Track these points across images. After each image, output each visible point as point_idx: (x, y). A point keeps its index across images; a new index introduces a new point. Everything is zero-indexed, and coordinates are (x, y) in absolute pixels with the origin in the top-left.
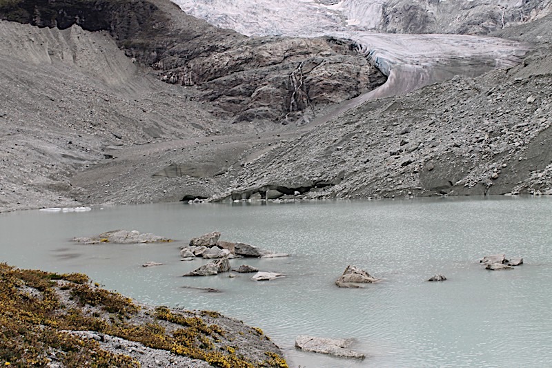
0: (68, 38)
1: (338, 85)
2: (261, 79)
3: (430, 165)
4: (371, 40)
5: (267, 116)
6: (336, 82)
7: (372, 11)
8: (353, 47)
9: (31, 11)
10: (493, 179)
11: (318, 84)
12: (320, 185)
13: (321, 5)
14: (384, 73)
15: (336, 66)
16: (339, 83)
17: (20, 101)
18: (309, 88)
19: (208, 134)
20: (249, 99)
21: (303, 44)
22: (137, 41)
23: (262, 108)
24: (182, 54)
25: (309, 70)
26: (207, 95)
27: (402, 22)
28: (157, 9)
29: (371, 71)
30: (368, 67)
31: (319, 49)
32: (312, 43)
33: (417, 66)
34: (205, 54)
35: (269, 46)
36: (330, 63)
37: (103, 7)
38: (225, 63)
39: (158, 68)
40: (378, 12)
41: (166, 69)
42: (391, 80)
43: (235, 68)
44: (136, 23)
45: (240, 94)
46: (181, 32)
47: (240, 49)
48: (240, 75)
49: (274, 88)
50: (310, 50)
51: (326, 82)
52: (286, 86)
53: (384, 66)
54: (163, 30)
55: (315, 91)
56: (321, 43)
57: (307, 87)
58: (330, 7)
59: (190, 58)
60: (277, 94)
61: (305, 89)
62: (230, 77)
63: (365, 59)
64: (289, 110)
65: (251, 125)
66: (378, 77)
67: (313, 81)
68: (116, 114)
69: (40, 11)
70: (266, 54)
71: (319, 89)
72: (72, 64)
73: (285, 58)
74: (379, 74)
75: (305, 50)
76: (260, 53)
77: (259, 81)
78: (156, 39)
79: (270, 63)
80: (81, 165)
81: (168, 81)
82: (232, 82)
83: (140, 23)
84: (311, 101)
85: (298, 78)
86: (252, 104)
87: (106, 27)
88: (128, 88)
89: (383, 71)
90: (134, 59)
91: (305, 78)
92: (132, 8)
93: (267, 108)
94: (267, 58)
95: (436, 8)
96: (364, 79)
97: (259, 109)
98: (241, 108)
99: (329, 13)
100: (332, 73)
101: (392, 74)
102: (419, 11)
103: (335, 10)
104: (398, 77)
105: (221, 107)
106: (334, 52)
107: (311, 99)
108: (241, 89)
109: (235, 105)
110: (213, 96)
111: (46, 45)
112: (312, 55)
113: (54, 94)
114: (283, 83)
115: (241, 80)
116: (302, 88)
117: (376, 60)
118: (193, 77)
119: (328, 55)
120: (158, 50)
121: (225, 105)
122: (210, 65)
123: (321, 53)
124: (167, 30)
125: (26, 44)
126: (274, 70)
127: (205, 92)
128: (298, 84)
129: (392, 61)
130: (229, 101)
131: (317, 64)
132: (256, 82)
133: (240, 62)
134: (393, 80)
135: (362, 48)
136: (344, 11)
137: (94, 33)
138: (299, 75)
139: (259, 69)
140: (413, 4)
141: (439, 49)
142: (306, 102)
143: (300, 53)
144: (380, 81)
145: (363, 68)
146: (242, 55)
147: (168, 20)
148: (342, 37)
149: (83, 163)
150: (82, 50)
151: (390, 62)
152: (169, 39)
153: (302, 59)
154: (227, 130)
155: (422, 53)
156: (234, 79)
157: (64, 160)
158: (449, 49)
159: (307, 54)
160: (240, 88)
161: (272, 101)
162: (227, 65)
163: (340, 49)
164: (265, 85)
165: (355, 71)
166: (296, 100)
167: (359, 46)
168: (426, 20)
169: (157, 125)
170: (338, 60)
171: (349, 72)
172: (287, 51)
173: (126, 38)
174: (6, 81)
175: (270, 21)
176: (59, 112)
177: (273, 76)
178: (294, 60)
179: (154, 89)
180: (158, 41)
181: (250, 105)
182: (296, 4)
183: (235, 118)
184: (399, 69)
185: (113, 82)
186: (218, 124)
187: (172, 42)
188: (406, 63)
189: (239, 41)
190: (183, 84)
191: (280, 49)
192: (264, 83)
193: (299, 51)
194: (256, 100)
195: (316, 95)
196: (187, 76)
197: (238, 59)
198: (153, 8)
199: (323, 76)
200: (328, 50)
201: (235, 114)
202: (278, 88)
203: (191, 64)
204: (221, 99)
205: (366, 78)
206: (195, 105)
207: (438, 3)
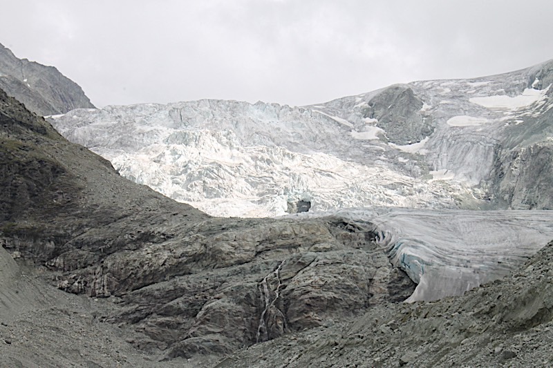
1: (335, 300)
2: (214, 288)
4: (403, 224)
5: (216, 349)
6: (331, 294)
7: (476, 155)
8: (372, 235)
11: (302, 297)
13: (390, 144)
14: (413, 279)
15: (334, 268)
16: (336, 296)
18: (288, 304)
20: (192, 320)
21: (288, 232)
22: (26, 223)
23: (209, 337)
24: (94, 246)
25: (291, 274)
26: (127, 314)
27: (525, 177)
28: (63, 171)
29: (392, 276)
30: (389, 270)
31: (314, 238)
32: (303, 230)
33: (464, 270)
34: (133, 247)
35: (232, 234)
36: (325, 264)
38: (161, 261)
39: (55, 268)
40: (486, 158)
41: (67, 269)
42: (419, 292)
43: (178, 269)
44: (26, 194)
45: (179, 312)
46: (98, 209)
47: (187, 239)
48: (182, 282)
49: (232, 304)
50: (299, 241)
51: (314, 294)
52: (252, 302)
53: (413, 268)
54: (68, 207)
55: (297, 308)
56: (318, 230)
57: (286, 302)
58: (404, 148)
59: (108, 252)
60: (237, 313)
61: (282, 306)
62: (166, 285)
63: (385, 257)
66: (403, 285)
67: (295, 293)
70: (226, 248)
71: (303, 307)
73: (259, 253)
74: (405, 282)
75: (290, 241)
76: (218, 245)
77: (211, 291)
78: (57, 220)
79: (232, 262)
81: (68, 290)
82: (168, 292)
83: (33, 195)
84: (290, 325)
85: (272, 287)
86: (195, 330)
89: (412, 276)
90: (17, 253)
91: (285, 287)
92: (21, 171)
93: (217, 337)
94: (228, 254)
96: (380, 289)
97: (205, 338)
98: (179, 335)
99: (401, 159)
100: (326, 279)
101: (423, 281)
103: (414, 153)
104: (431, 288)
105: (147, 333)
106: (339, 243)
107: (291, 321)
108: (181, 305)
109: (169, 330)
110: (137, 315)
112: (301, 249)
114: (248, 296)
115: (183, 290)
116: (277, 304)
117: (401, 259)
118: (109, 283)
119: (326, 250)
120: (58, 239)
121: (155, 330)
122: (137, 264)
123: (317, 245)
124: (76, 206)
126: (237, 273)
127: (125, 309)
128: (272, 297)
129: (426, 259)
130: (161, 324)
131: (304, 265)
132: (206, 294)
133: (184, 259)
134: (422, 291)
135: (384, 237)
136: (428, 155)
138: (276, 282)
139: (215, 271)
140: (546, 145)
141: (515, 238)
142: (281, 327)
143: (283, 246)
144: (406, 293)
145: (380, 272)
146: (189, 249)
147: (80, 189)
148: (360, 217)
151: (423, 262)
152: (77, 221)
153: (285, 256)
155: (482, 247)
156: (172, 288)
159: (294, 247)
160: (179, 303)
161: (228, 325)
162: (164, 264)
163: (350, 238)
164: (218, 299)
165: (365, 277)
166: (267, 324)
167: (380, 234)
170: (339, 258)
171: (355, 279)
172: (261, 243)
177: (234, 283)
178: (271, 257)
179: (42, 303)
180: (61, 224)
181: (191, 331)
182: (346, 144)
183: (168, 351)
184: (435, 274)
187: (80, 227)
188: (449, 263)
189: (189, 225)
190: (93, 295)
191: (250, 241)
192: (217, 296)
193: (280, 242)
194: (202, 323)
195: (298, 316)
196: (99, 281)
197: (183, 255)
198: (57, 170)
199: (311, 285)
200: (329, 240)
201: (169, 344)
202: (239, 303)
203: (108, 262)
204: (149, 321)
205: (384, 287)
206: (108, 329)
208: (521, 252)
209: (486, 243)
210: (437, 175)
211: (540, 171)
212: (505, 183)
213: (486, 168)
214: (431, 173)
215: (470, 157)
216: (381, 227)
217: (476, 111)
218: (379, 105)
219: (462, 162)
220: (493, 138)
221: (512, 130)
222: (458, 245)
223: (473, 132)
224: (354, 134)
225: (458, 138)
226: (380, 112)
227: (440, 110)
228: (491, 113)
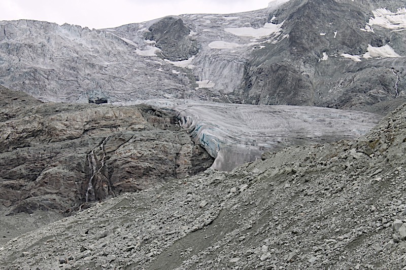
1: (150, 169)
2: (50, 158)
4: (200, 112)
5: (53, 207)
6: (147, 164)
7: (231, 71)
8: (176, 119)
11: (123, 166)
13: (165, 60)
14: (211, 154)
16: (151, 166)
18: (112, 171)
20: (33, 183)
21: (110, 115)
23: (47, 196)
25: (114, 148)
27: (268, 87)
29: (194, 152)
30: (191, 147)
31: (131, 121)
32: (122, 114)
33: (252, 147)
35: (64, 115)
36: (141, 140)
38: (6, 136)
40: (238, 72)
42: (217, 164)
43: (19, 142)
45: (22, 177)
47: (27, 118)
48: (23, 152)
49: (65, 171)
50: (119, 122)
51: (133, 164)
52: (83, 169)
53: (211, 146)
55: (119, 175)
56: (134, 114)
57: (110, 170)
58: (176, 64)
60: (70, 178)
61: (106, 173)
63: (188, 136)
64: (84, 200)
65: (31, 219)
66: (203, 159)
67: (118, 162)
70: (59, 126)
71: (124, 174)
73: (86, 131)
74: (204, 156)
75: (112, 122)
76: (53, 124)
77: (48, 160)
79: (64, 137)
82: (11, 161)
84: (113, 188)
85: (99, 158)
86: (36, 190)
89: (210, 152)
91: (109, 158)
93: (54, 196)
94: (61, 131)
95: (313, 70)
96: (185, 162)
97: (43, 197)
98: (22, 195)
99: (174, 72)
100: (143, 152)
101: (220, 156)
102: (290, 74)
103: (183, 67)
104: (227, 160)
106: (150, 126)
107: (114, 185)
108: (23, 171)
109: (13, 191)
112: (120, 128)
114: (79, 164)
115: (25, 159)
116: (103, 172)
117: (201, 138)
119: (141, 130)
123: (132, 126)
126: (69, 146)
128: (98, 166)
129: (221, 139)
130: (6, 186)
131: (124, 141)
132: (44, 162)
133: (25, 134)
134: (220, 163)
135: (186, 121)
136: (195, 69)
138: (101, 154)
139: (50, 144)
140: (284, 64)
141: (287, 125)
142: (107, 189)
143: (106, 126)
144: (205, 165)
145: (184, 148)
146: (28, 126)
148: (164, 106)
151: (219, 140)
153: (107, 133)
155: (263, 130)
156: (15, 157)
158: (297, 124)
159: (115, 127)
160: (22, 169)
161: (63, 187)
162: (7, 138)
163: (159, 122)
164: (55, 166)
165: (173, 151)
166: (94, 187)
167: (183, 119)
170: (153, 136)
171: (166, 153)
172: (88, 123)
175: (93, 80)
177: (67, 154)
178: (97, 134)
181: (32, 192)
183: (12, 208)
184: (229, 151)
188: (240, 142)
189: (28, 108)
191: (79, 120)
192: (54, 164)
193: (103, 123)
194: (41, 185)
195: (120, 181)
197: (24, 131)
199: (131, 157)
200: (142, 123)
201: (13, 202)
202: (72, 170)
205: (188, 160)
207: (316, 62)
208: (295, 135)
209: (265, 128)
210: (201, 84)
211: (279, 83)
212: (253, 92)
213: (239, 80)
214: (197, 82)
215: (226, 72)
216: (183, 113)
217: (230, 38)
218: (157, 31)
219: (220, 75)
220: (244, 56)
221: (257, 52)
222: (244, 129)
223: (229, 53)
224: (138, 51)
225: (216, 56)
226: (157, 36)
227: (203, 36)
228: (241, 40)
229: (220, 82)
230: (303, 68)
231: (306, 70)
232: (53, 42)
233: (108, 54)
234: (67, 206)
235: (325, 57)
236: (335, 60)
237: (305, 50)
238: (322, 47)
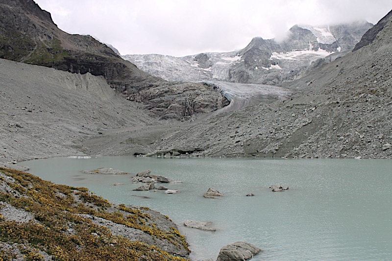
0: (85, 78)
1: (208, 105)
3: (248, 143)
4: (223, 85)
5: (174, 117)
6: (207, 103)
7: (224, 72)
8: (215, 88)
9: (69, 66)
10: (277, 150)
11: (198, 104)
12: (198, 150)
13: (201, 68)
15: (207, 96)
17: (61, 106)
19: (147, 125)
20: (166, 109)
21: (192, 86)
22: (116, 81)
24: (136, 87)
25: (195, 97)
27: (238, 78)
28: (126, 67)
29: (223, 99)
30: (222, 97)
31: (200, 88)
32: (196, 85)
33: (244, 98)
34: (147, 88)
35: (177, 85)
36: (204, 95)
37: (101, 65)
38: (156, 93)
39: (125, 94)
40: (227, 73)
41: (129, 94)
43: (161, 95)
44: (116, 73)
45: (163, 107)
46: (137, 78)
47: (163, 87)
48: (163, 98)
49: (178, 105)
50: (196, 88)
51: (202, 103)
52: (184, 105)
53: (229, 97)
54: (128, 76)
55: (197, 107)
56: (201, 85)
57: (194, 105)
58: (205, 69)
59: (140, 89)
60: (180, 108)
62: (158, 99)
63: (220, 94)
64: (185, 115)
65: (167, 121)
66: (226, 102)
67: (196, 102)
68: (105, 114)
69: (73, 66)
70: (175, 89)
71: (199, 106)
72: (86, 90)
73: (184, 91)
74: (226, 101)
75: (193, 88)
76: (173, 89)
77: (172, 101)
79: (177, 93)
80: (87, 137)
81: (129, 100)
83: (118, 73)
85: (189, 101)
86: (168, 112)
87: (102, 74)
88: (111, 102)
89: (228, 99)
90: (114, 89)
91: (193, 101)
92: (115, 66)
93: (175, 114)
94: (175, 91)
95: (253, 72)
96: (220, 103)
97: (171, 114)
98: (163, 113)
99: (204, 72)
100: (205, 99)
101: (232, 100)
102: (245, 73)
103: (207, 71)
104: (235, 102)
105: (153, 112)
106: (206, 90)
107: (195, 110)
109: (160, 112)
110: (150, 107)
111: (75, 81)
112: (196, 90)
113: (77, 104)
114: (183, 103)
115: (163, 101)
116: (191, 105)
117: (225, 94)
118: (141, 98)
119: (203, 91)
120: (126, 86)
121: (156, 112)
122: (149, 93)
123: (201, 90)
124: (130, 76)
125: (66, 80)
126: (179, 97)
127: (146, 106)
128: (190, 103)
130: (157, 110)
131: (198, 95)
132: (170, 102)
133: (163, 92)
134: (233, 103)
136: (211, 71)
137: (97, 77)
138: (190, 99)
139: (172, 96)
140: (243, 70)
141: (254, 90)
142: (193, 112)
143: (191, 90)
144: (227, 104)
145: (219, 98)
146: (164, 89)
147: (131, 72)
148: (210, 83)
149: (88, 136)
150: (91, 84)
151: (231, 95)
152: (131, 81)
153: (192, 92)
154: (156, 123)
155: (246, 92)
156: (160, 100)
157: (80, 134)
158: (258, 90)
159: (194, 90)
160: (162, 104)
161: (177, 111)
163: (209, 88)
165: (216, 99)
166: (188, 111)
167: (218, 87)
168: (248, 77)
169: (124, 120)
170: (208, 93)
171: (213, 99)
172: (185, 88)
173: (111, 79)
174: (55, 97)
175: (177, 75)
176: (79, 112)
177: (178, 99)
178: (188, 92)
179: (123, 103)
180: (126, 81)
183: (160, 118)
184: (236, 99)
185: (104, 99)
186: (152, 120)
187: (132, 82)
188: (239, 96)
189: (163, 83)
190: (137, 102)
191: (182, 87)
192: (174, 102)
193: (190, 88)
194: (170, 110)
195: (197, 109)
196: (138, 98)
198: (124, 66)
199: (201, 100)
200: (204, 89)
201: (160, 116)
202: (180, 105)
203: (141, 92)
204: (154, 109)
205: (221, 102)
206: (142, 111)
207: (253, 70)
210: (214, 77)
211: (241, 77)
212: (232, 80)
213: (227, 75)
214: (212, 76)
215: (222, 72)
217: (223, 61)
218: (198, 58)
219: (221, 74)
220: (229, 68)
221: (233, 66)
222: (239, 91)
223: (223, 66)
224: (191, 65)
225: (219, 67)
226: (198, 60)
227: (214, 60)
228: (227, 62)
229: (221, 76)
230: (249, 72)
231: (250, 73)
232: (163, 61)
233: (182, 66)
234: (179, 117)
235: (257, 68)
236: (260, 69)
237: (250, 65)
238: (255, 65)
